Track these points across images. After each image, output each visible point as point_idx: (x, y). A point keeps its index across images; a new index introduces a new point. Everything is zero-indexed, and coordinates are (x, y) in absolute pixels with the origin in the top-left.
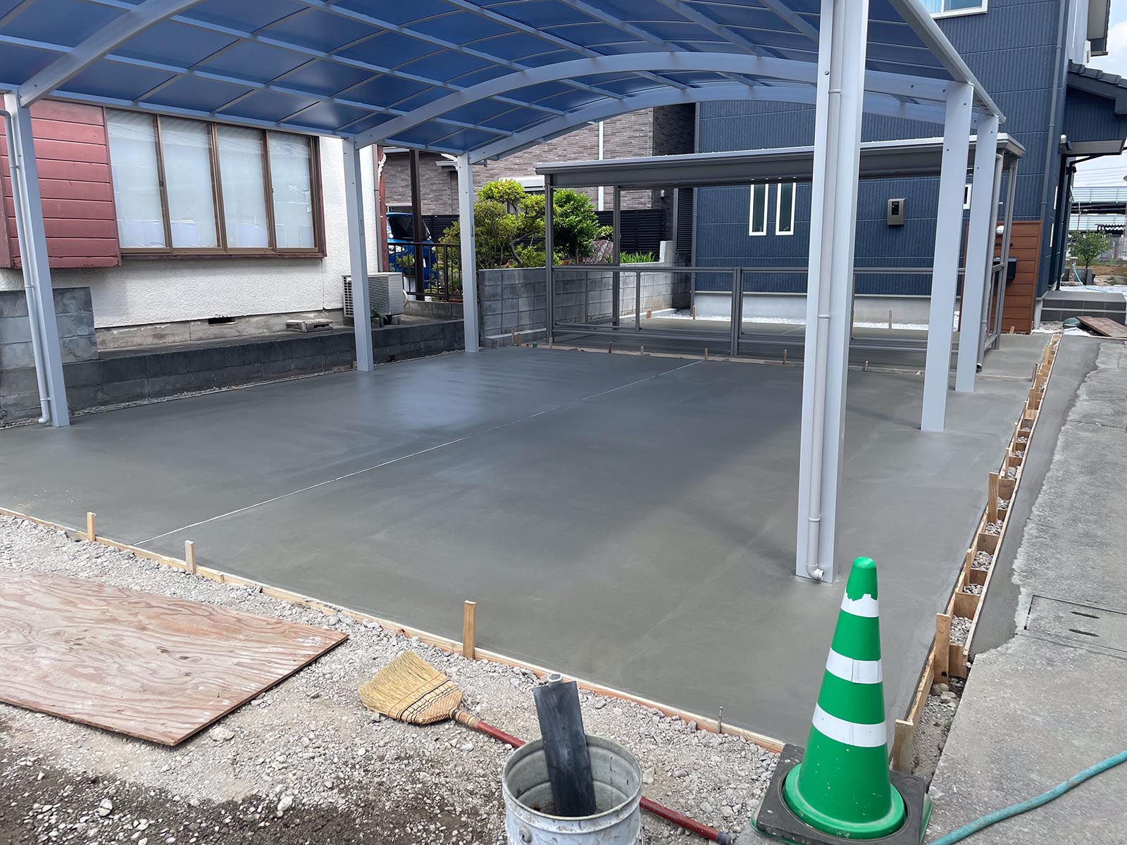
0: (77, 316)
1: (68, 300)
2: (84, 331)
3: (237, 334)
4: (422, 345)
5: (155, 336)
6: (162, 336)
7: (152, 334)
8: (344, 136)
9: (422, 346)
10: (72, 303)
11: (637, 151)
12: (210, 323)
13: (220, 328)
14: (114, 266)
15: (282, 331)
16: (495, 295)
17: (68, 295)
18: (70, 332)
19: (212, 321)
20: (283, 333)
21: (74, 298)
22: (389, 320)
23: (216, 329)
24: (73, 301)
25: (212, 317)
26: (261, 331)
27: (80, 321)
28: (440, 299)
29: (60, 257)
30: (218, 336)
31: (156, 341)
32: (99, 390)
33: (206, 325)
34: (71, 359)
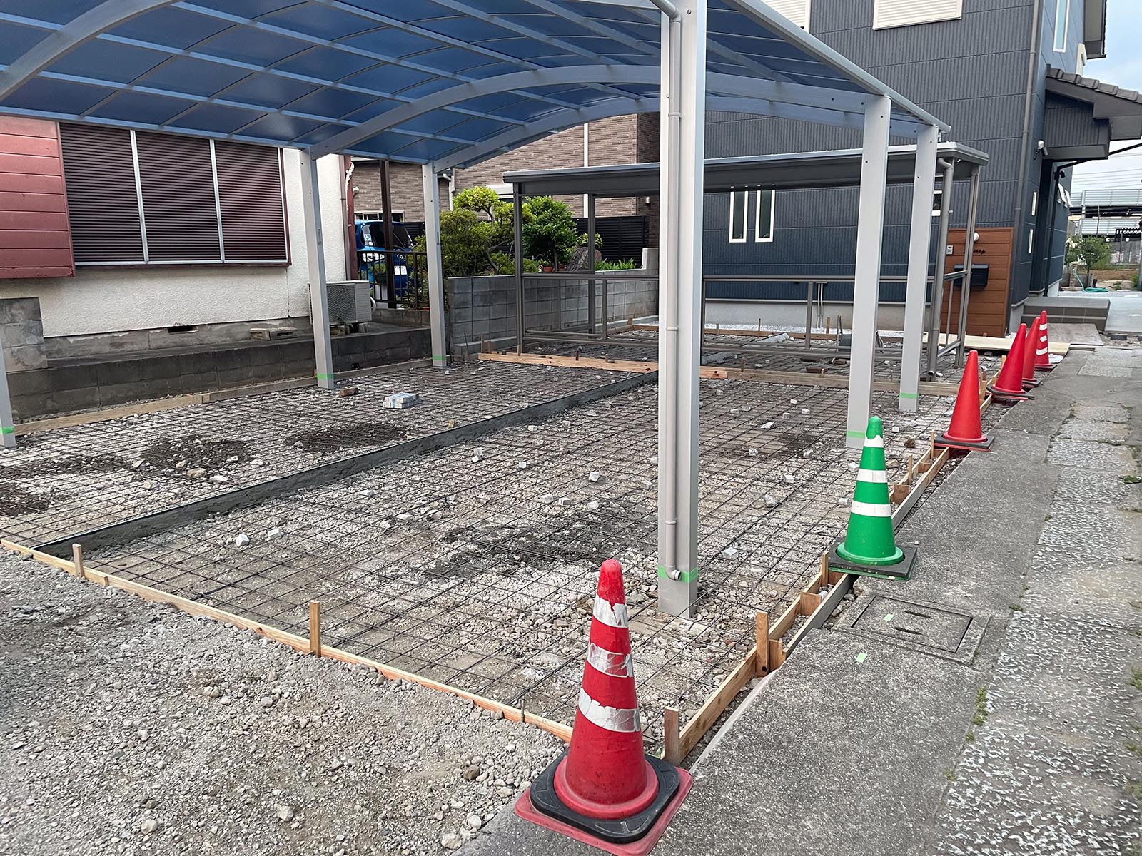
0: (25, 326)
1: (17, 310)
2: (34, 340)
3: (198, 342)
4: (388, 352)
5: (113, 345)
6: (121, 345)
7: (109, 342)
8: (301, 147)
9: (388, 354)
10: (21, 313)
11: (621, 157)
12: (169, 332)
13: (181, 337)
14: (69, 276)
15: (246, 339)
16: (464, 303)
17: (16, 305)
18: (19, 342)
19: (172, 330)
20: (246, 341)
21: (22, 308)
22: (355, 328)
23: (177, 337)
24: (21, 311)
25: (172, 326)
26: (223, 339)
27: (28, 330)
28: (411, 307)
29: (13, 268)
30: (178, 344)
31: (114, 350)
32: (48, 398)
33: (166, 334)
34: (19, 368)
